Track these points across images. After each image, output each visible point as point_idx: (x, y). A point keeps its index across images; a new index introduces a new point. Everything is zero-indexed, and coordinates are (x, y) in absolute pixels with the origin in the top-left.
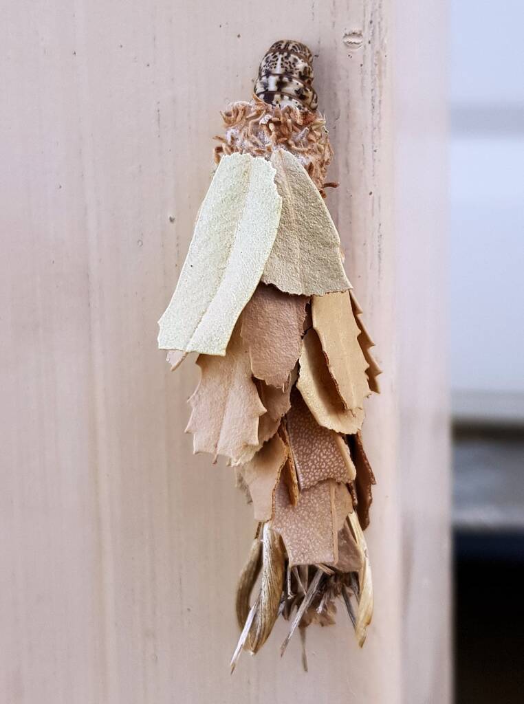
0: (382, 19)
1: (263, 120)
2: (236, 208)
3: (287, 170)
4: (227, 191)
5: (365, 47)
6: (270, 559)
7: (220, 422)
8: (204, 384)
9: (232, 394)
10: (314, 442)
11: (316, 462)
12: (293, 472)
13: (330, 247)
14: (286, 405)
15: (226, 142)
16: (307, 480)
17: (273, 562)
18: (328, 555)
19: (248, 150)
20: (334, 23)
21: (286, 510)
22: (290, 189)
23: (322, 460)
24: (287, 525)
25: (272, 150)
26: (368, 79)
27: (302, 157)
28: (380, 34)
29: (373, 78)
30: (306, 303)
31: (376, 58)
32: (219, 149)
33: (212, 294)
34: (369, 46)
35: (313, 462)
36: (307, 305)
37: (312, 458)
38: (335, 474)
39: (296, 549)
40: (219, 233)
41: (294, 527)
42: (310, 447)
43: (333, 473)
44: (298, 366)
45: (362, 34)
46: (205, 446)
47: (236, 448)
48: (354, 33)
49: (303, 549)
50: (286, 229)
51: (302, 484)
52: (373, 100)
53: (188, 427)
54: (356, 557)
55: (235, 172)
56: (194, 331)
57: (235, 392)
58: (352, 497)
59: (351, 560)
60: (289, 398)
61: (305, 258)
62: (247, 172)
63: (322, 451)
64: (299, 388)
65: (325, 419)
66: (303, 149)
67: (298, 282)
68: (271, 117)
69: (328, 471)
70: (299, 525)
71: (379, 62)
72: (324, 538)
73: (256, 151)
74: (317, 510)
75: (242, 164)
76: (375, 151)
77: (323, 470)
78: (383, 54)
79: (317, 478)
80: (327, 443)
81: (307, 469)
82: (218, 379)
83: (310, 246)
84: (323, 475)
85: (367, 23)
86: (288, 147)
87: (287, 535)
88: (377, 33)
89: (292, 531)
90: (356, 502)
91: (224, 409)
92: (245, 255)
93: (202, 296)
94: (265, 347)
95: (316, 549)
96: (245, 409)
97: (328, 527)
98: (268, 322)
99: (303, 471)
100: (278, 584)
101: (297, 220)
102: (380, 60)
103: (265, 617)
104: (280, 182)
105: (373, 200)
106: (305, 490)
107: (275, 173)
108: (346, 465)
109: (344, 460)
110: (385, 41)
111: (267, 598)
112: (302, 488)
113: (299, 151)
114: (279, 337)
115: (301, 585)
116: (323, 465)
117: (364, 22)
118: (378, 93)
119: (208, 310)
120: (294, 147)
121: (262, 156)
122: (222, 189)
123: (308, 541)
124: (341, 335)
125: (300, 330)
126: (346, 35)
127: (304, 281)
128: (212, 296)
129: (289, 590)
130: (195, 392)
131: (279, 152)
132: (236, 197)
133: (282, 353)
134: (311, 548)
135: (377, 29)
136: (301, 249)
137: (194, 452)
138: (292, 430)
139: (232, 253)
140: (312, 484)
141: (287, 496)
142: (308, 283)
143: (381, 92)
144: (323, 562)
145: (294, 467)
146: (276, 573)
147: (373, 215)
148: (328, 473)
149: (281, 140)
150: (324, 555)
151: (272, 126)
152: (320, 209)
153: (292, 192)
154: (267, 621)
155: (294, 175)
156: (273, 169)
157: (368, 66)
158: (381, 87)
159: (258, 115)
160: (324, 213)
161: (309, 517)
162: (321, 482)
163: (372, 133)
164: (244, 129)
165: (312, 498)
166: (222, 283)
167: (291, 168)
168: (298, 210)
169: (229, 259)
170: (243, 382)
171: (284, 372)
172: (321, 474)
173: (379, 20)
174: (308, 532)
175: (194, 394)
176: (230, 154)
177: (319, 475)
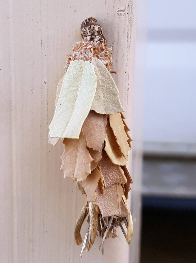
0: (132, 4)
1: (89, 47)
2: (78, 81)
3: (98, 66)
4: (74, 75)
5: (126, 15)
6: (93, 215)
7: (75, 165)
8: (66, 151)
9: (79, 154)
10: (110, 169)
11: (111, 177)
12: (102, 182)
13: (116, 95)
14: (100, 156)
15: (73, 56)
16: (108, 184)
17: (94, 216)
18: (117, 212)
19: (82, 59)
20: (114, 6)
21: (100, 196)
22: (99, 74)
23: (113, 176)
24: (100, 202)
25: (92, 59)
26: (126, 28)
27: (103, 61)
28: (132, 10)
29: (128, 27)
30: (107, 117)
31: (130, 19)
32: (70, 59)
33: (70, 115)
34: (127, 15)
35: (110, 177)
36: (108, 118)
37: (109, 176)
38: (118, 181)
39: (104, 210)
40: (71, 91)
41: (103, 202)
42: (108, 171)
43: (117, 181)
44: (105, 142)
45: (125, 10)
46: (69, 175)
47: (82, 175)
48: (122, 10)
49: (107, 210)
50: (98, 89)
51: (106, 186)
52: (128, 36)
53: (61, 168)
54: (126, 211)
55: (76, 67)
56: (65, 130)
57: (80, 153)
58: (123, 189)
59: (124, 212)
60: (101, 154)
61: (106, 100)
62: (81, 67)
63: (113, 173)
64: (106, 150)
65: (115, 161)
66: (103, 58)
67: (103, 109)
68: (91, 46)
69: (116, 180)
70: (105, 201)
71: (131, 21)
72: (115, 205)
73: (86, 59)
74: (112, 195)
75: (79, 64)
76: (128, 56)
77: (114, 180)
78: (132, 19)
79: (111, 183)
80: (115, 170)
81: (107, 180)
82: (72, 149)
83: (107, 95)
84: (114, 182)
85: (127, 6)
86: (98, 57)
87: (101, 205)
88: (131, 10)
89: (102, 204)
90: (125, 190)
91: (76, 160)
92: (83, 100)
93: (66, 116)
94: (92, 135)
95: (112, 210)
96: (85, 160)
97: (116, 201)
98: (93, 126)
99: (106, 181)
100: (97, 224)
101: (102, 85)
102: (131, 20)
103: (92, 237)
104: (96, 71)
105: (126, 75)
106: (107, 188)
107: (94, 67)
108: (123, 177)
109: (122, 176)
110: (133, 13)
111: (92, 230)
112: (106, 187)
113: (102, 59)
114: (97, 131)
115: (106, 224)
116: (113, 178)
117: (126, 6)
118: (130, 34)
119: (70, 121)
120: (100, 57)
121: (88, 61)
122: (71, 74)
123: (109, 207)
124: (119, 128)
125: (105, 128)
126: (118, 11)
127: (105, 109)
128: (71, 116)
129: (101, 226)
130: (63, 154)
131: (94, 59)
132: (78, 77)
133: (99, 137)
134: (110, 210)
135: (131, 8)
136: (104, 96)
137: (65, 178)
138: (101, 166)
139: (77, 99)
140: (109, 186)
141: (100, 191)
142: (107, 109)
143: (131, 33)
144: (115, 214)
145: (102, 180)
146: (95, 220)
147: (126, 80)
148: (116, 181)
149: (95, 55)
150: (115, 212)
151: (92, 50)
152: (111, 81)
153: (100, 75)
154: (93, 238)
155: (101, 68)
156: (93, 66)
157: (127, 23)
158: (131, 31)
159: (86, 46)
160: (113, 82)
161: (109, 198)
162: (113, 185)
163: (127, 49)
164: (80, 51)
165: (109, 191)
166: (74, 111)
167: (100, 65)
168: (103, 82)
169: (76, 101)
170: (83, 149)
171: (100, 145)
172: (113, 182)
173: (131, 5)
174: (109, 204)
175: (63, 155)
176: (74, 61)
177: (112, 182)
